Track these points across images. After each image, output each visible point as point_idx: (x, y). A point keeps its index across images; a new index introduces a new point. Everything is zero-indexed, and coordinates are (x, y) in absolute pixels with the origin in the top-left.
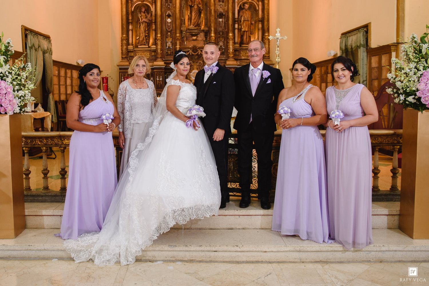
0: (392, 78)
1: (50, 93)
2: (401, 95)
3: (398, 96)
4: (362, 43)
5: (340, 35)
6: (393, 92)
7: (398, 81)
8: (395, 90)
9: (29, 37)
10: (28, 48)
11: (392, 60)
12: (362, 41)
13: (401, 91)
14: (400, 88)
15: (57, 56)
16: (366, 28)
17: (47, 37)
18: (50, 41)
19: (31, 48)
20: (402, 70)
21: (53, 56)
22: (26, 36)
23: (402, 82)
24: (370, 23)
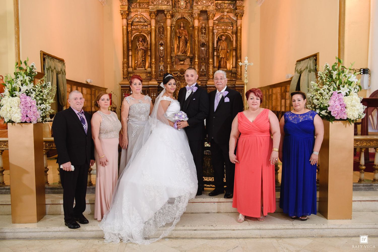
0: (311, 96)
1: (63, 106)
2: (317, 110)
3: (316, 110)
5: (296, 62)
6: (312, 107)
7: (315, 99)
8: (313, 106)
9: (47, 60)
10: (45, 69)
11: (311, 83)
12: (312, 67)
13: (317, 107)
14: (317, 104)
16: (315, 57)
17: (62, 61)
18: (64, 64)
19: (48, 69)
20: (318, 91)
21: (66, 76)
22: (44, 59)
23: (318, 99)
24: (318, 53)
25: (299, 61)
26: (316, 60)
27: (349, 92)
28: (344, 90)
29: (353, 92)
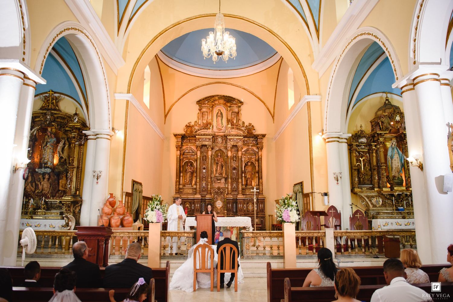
1: (139, 214)
4: (300, 191)
5: (293, 185)
9: (135, 185)
10: (134, 191)
12: (300, 190)
15: (144, 194)
16: (301, 184)
17: (141, 184)
18: (142, 186)
19: (135, 191)
21: (143, 194)
22: (134, 185)
23: (279, 213)
24: (303, 181)
25: (295, 185)
26: (302, 186)
27: (292, 210)
28: (290, 209)
29: (293, 210)
